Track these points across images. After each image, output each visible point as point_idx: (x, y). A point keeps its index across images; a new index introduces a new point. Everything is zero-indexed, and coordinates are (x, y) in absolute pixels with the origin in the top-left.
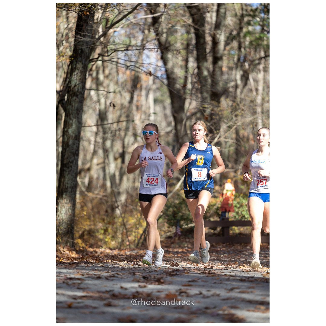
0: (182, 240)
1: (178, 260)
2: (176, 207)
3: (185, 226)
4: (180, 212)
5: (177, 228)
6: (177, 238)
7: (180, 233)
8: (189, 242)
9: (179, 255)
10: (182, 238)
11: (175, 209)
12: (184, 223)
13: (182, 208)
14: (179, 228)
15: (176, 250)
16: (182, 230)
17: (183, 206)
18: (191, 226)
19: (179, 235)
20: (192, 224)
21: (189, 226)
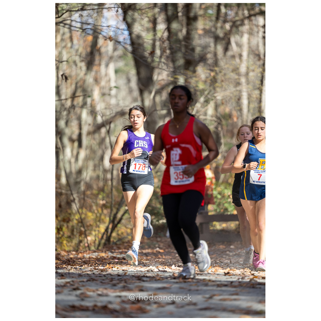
3: (155, 223)
4: (149, 206)
10: (153, 237)
12: (154, 219)
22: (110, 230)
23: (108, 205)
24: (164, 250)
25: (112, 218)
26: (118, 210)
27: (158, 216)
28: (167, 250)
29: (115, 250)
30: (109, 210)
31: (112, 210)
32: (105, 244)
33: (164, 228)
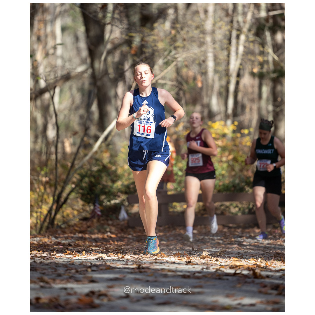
0: (102, 222)
1: (96, 250)
2: (94, 177)
3: (106, 203)
4: (99, 183)
5: (95, 206)
6: (95, 220)
7: (99, 213)
8: (113, 225)
9: (99, 244)
10: (103, 220)
11: (93, 180)
12: (105, 199)
13: (102, 178)
14: (97, 205)
15: (93, 236)
16: (102, 208)
17: (103, 175)
18: (115, 203)
19: (98, 215)
20: (116, 199)
21: (113, 202)
22: (53, 212)
23: (52, 182)
24: (116, 235)
25: (56, 198)
26: (63, 189)
27: (110, 195)
28: (119, 235)
29: (59, 235)
30: (53, 189)
31: (56, 188)
32: (48, 228)
33: (116, 209)
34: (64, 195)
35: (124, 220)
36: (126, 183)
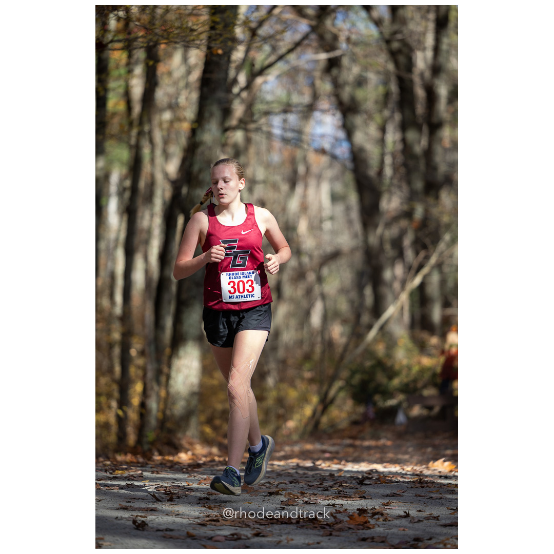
2: (367, 373)
3: (381, 404)
4: (373, 380)
5: (367, 407)
6: (367, 425)
7: (372, 416)
8: (389, 430)
10: (377, 425)
11: (365, 376)
12: (379, 398)
13: (376, 374)
14: (370, 406)
16: (376, 410)
17: (378, 371)
18: (391, 405)
20: (392, 400)
21: (388, 403)
22: (318, 414)
23: (318, 378)
24: (393, 442)
25: (322, 395)
27: (385, 394)
28: (396, 442)
29: (325, 440)
30: (318, 386)
31: (321, 386)
32: (312, 432)
33: (392, 412)
34: (332, 392)
35: (401, 424)
36: (405, 380)
